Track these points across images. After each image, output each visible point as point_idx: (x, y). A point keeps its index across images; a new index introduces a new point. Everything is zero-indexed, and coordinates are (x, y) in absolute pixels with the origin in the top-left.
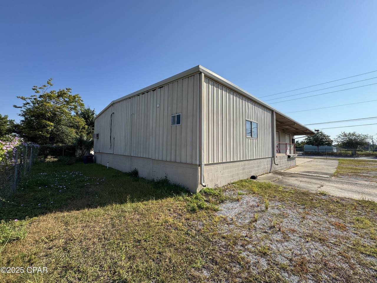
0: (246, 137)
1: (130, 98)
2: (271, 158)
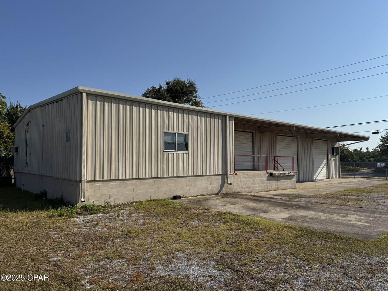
0: (163, 151)
1: (42, 106)
2: (221, 176)
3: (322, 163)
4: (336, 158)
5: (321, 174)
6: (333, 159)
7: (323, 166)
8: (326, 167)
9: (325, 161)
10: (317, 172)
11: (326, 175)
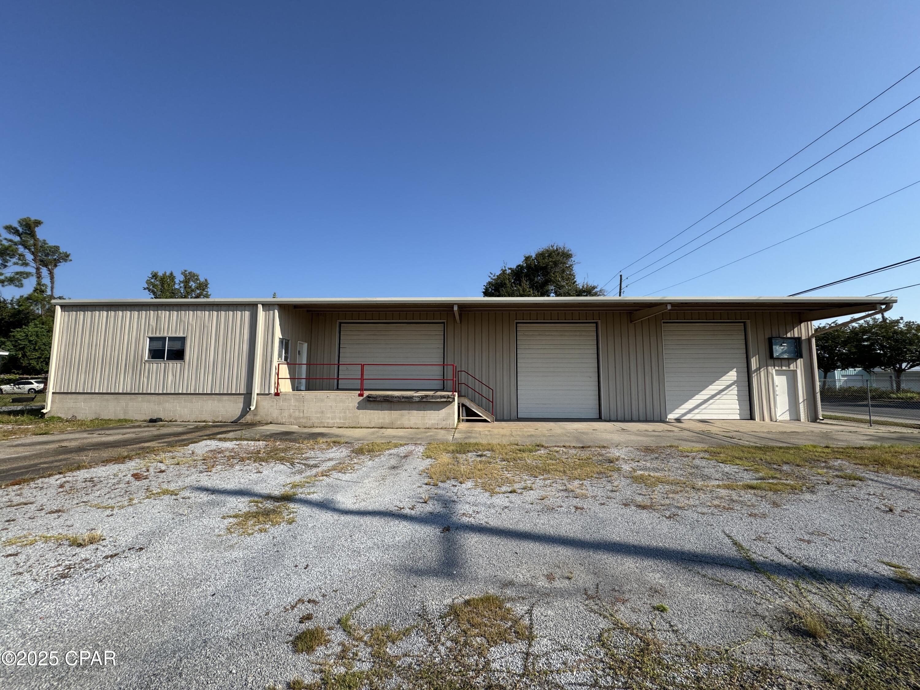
0: (148, 361)
2: (243, 396)
3: (718, 378)
4: (792, 367)
5: (712, 406)
6: (772, 370)
7: (722, 387)
8: (736, 389)
9: (732, 375)
10: (690, 401)
11: (738, 412)
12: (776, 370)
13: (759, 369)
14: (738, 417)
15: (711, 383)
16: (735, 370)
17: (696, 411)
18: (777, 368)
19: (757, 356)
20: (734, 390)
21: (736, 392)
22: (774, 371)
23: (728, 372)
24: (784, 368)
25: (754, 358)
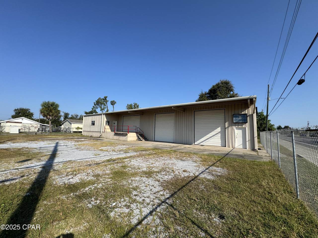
3: (213, 130)
4: (243, 126)
5: (210, 141)
6: (234, 128)
7: (214, 134)
8: (220, 134)
9: (219, 129)
10: (202, 138)
11: (220, 143)
12: (236, 128)
13: (229, 127)
14: (220, 145)
15: (210, 132)
16: (220, 127)
17: (204, 142)
18: (236, 127)
19: (228, 122)
20: (219, 135)
21: (220, 136)
22: (235, 128)
23: (217, 128)
24: (240, 127)
25: (227, 123)
